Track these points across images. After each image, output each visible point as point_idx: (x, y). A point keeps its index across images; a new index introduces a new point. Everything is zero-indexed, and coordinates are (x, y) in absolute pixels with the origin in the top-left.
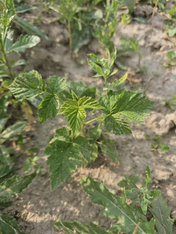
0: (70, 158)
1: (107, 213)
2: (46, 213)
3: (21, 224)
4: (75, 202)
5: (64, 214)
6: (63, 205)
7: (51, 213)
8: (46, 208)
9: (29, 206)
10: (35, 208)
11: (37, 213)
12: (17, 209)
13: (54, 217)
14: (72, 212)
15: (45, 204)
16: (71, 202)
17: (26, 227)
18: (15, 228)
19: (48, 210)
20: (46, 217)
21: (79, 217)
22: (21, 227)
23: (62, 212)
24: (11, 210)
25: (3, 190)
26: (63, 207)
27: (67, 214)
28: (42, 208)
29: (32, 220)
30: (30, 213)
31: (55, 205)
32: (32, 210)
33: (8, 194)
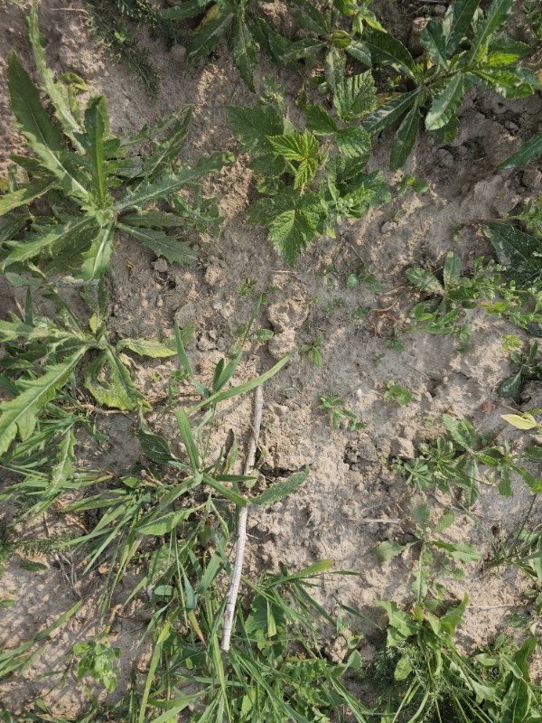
0: (257, 140)
1: (186, 166)
2: (207, 100)
3: (202, 62)
4: (211, 145)
5: (199, 126)
6: (211, 127)
7: (205, 107)
8: (213, 102)
9: (221, 77)
10: (217, 85)
11: (209, 87)
12: (222, 58)
13: (199, 111)
14: (199, 136)
15: (219, 102)
16: (213, 140)
17: (196, 68)
18: (198, 53)
19: (210, 104)
20: (201, 98)
21: (192, 144)
22: (197, 61)
23: (203, 123)
24: (222, 50)
25: (246, 42)
26: (209, 127)
27: (199, 129)
28: (215, 96)
29: (203, 78)
30: (212, 76)
31: (214, 116)
32: (215, 81)
33: (240, 49)
